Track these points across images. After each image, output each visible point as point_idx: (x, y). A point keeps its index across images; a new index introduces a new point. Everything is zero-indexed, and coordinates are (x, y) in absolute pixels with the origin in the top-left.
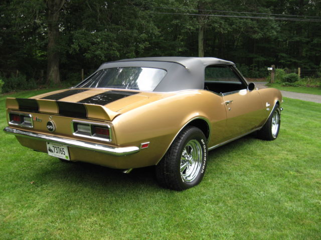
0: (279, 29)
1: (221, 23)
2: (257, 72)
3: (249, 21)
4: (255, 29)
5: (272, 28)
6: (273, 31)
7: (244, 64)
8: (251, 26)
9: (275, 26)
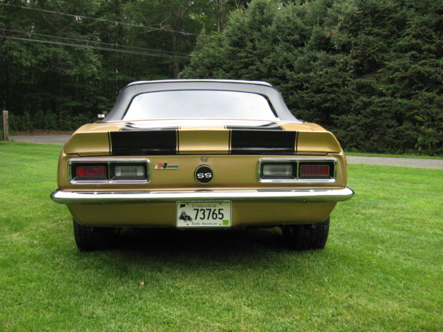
0: (99, 64)
1: (21, 51)
2: (69, 123)
3: (60, 50)
4: (68, 62)
5: (91, 62)
6: (92, 66)
7: (51, 111)
8: (63, 57)
9: (94, 60)
